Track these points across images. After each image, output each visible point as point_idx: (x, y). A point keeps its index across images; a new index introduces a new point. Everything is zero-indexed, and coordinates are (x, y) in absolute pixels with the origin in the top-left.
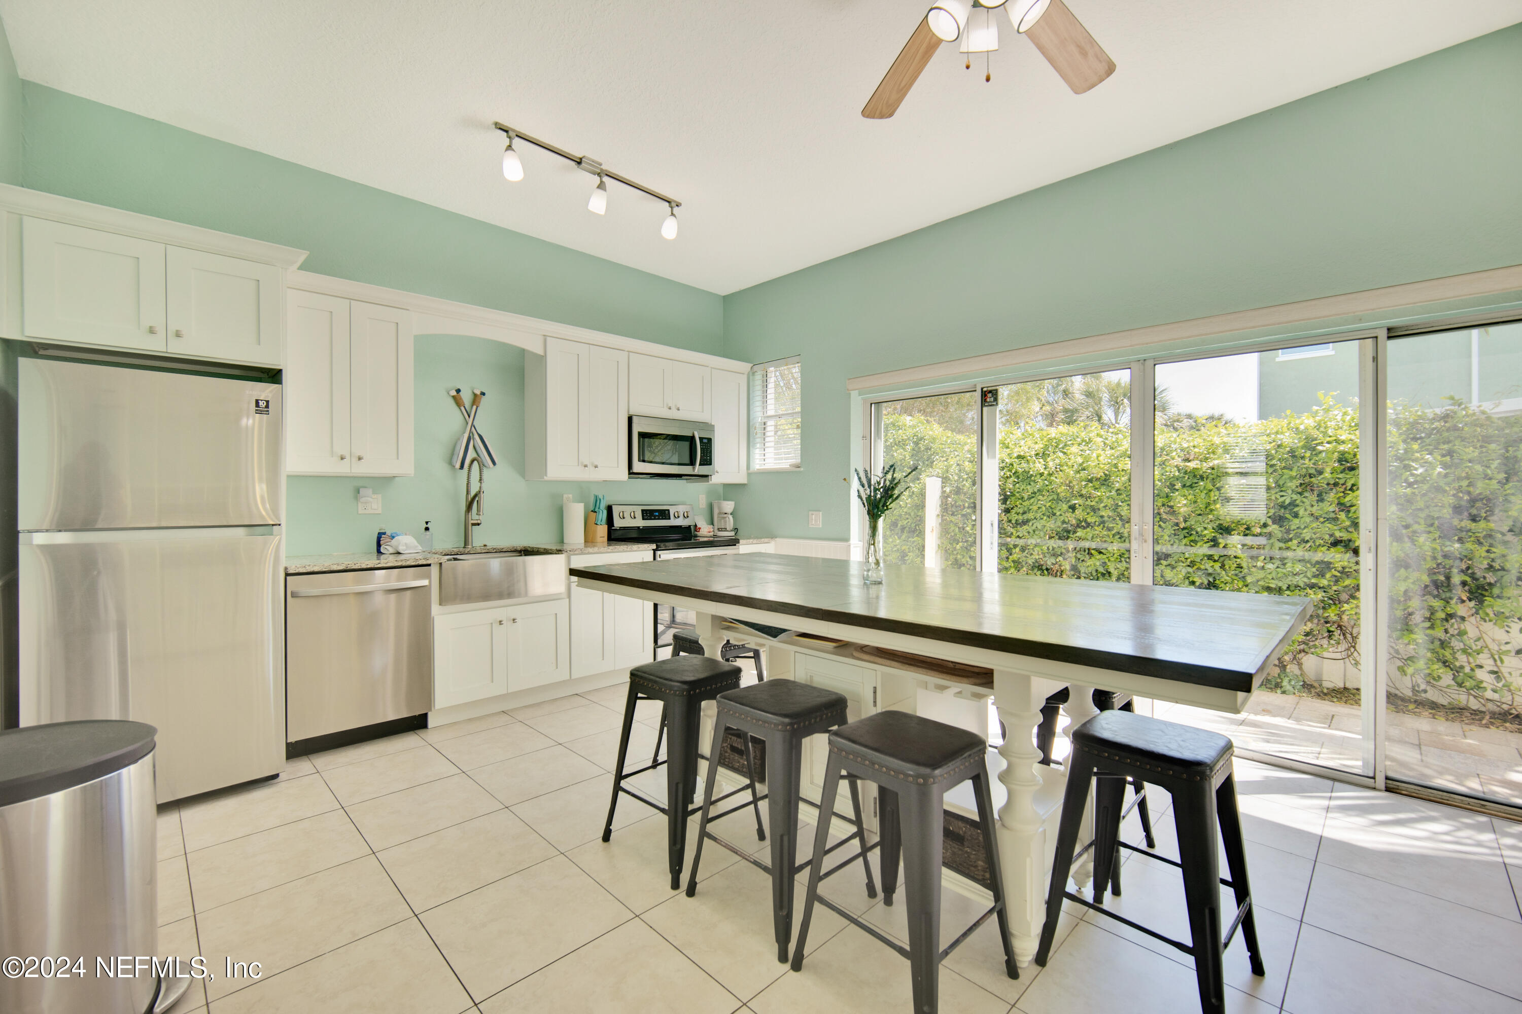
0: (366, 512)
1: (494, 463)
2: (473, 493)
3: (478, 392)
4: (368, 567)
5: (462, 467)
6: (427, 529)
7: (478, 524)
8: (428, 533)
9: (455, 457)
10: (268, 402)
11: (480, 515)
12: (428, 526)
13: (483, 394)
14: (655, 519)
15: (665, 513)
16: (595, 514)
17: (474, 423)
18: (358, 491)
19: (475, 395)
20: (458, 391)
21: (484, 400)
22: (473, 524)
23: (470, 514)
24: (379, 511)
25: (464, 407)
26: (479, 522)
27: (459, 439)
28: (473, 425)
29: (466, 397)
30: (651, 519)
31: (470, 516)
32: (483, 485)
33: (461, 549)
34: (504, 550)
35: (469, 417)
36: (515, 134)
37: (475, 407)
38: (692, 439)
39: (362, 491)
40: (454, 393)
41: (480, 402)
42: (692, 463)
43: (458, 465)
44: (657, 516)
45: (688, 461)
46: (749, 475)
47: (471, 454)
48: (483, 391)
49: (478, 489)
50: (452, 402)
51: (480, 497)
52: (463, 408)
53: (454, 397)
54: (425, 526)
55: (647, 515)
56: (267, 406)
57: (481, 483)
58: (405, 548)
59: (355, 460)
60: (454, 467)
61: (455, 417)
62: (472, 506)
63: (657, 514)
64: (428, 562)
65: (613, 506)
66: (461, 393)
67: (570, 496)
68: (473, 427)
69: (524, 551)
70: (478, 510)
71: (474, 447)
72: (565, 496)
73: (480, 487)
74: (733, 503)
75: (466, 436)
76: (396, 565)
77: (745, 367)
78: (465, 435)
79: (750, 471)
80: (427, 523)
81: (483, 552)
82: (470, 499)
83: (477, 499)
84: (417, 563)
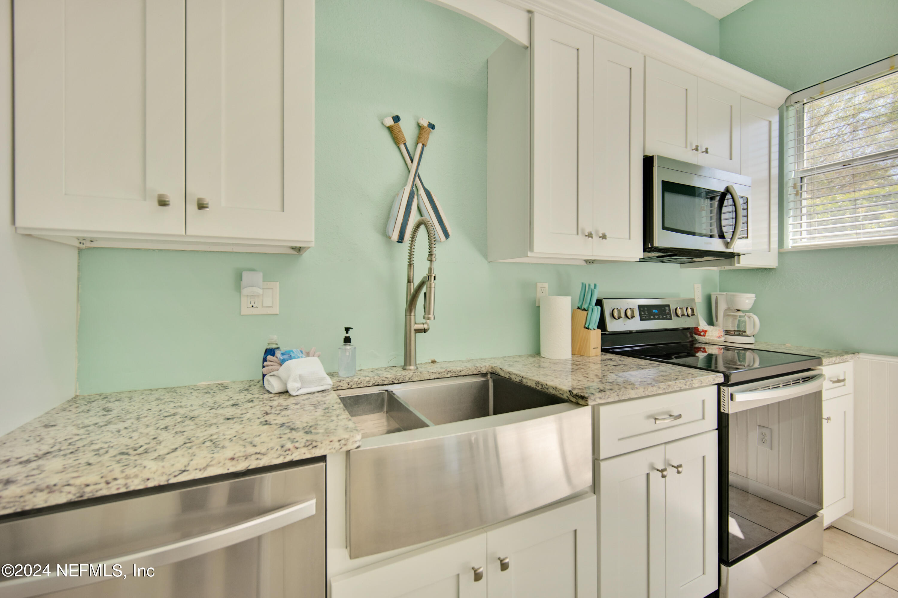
0: (254, 311)
1: (447, 235)
2: (417, 281)
3: (425, 123)
4: (150, 484)
5: (401, 239)
6: (347, 340)
7: (425, 331)
8: (348, 347)
9: (392, 222)
11: (429, 318)
12: (350, 334)
13: (432, 126)
14: (654, 319)
15: (665, 311)
16: (585, 313)
17: (419, 172)
18: (239, 277)
19: (420, 127)
20: (396, 119)
21: (434, 137)
22: (418, 331)
23: (413, 314)
24: (276, 310)
25: (405, 144)
26: (426, 327)
27: (398, 195)
28: (417, 175)
29: (408, 130)
30: (650, 319)
31: (413, 317)
32: (435, 265)
33: (400, 373)
34: (463, 373)
35: (412, 161)
37: (420, 146)
39: (246, 276)
40: (390, 122)
41: (427, 139)
43: (395, 236)
44: (656, 314)
46: (782, 254)
47: (414, 218)
48: (433, 123)
49: (425, 273)
50: (386, 136)
51: (430, 287)
52: (402, 147)
53: (389, 128)
54: (345, 334)
55: (645, 314)
57: (431, 261)
58: (299, 385)
59: (193, 208)
60: (390, 238)
61: (390, 160)
62: (416, 302)
63: (656, 311)
64: (317, 453)
65: (604, 300)
66: (400, 123)
67: (546, 285)
68: (417, 178)
69: (491, 373)
70: (427, 307)
71: (419, 208)
72: (539, 285)
73: (430, 270)
74: (753, 296)
75: (408, 189)
76: (232, 470)
77: (780, 96)
78: (406, 188)
79: (782, 250)
80: (347, 330)
81: (433, 377)
82: (412, 291)
83: (424, 290)
84: (288, 459)
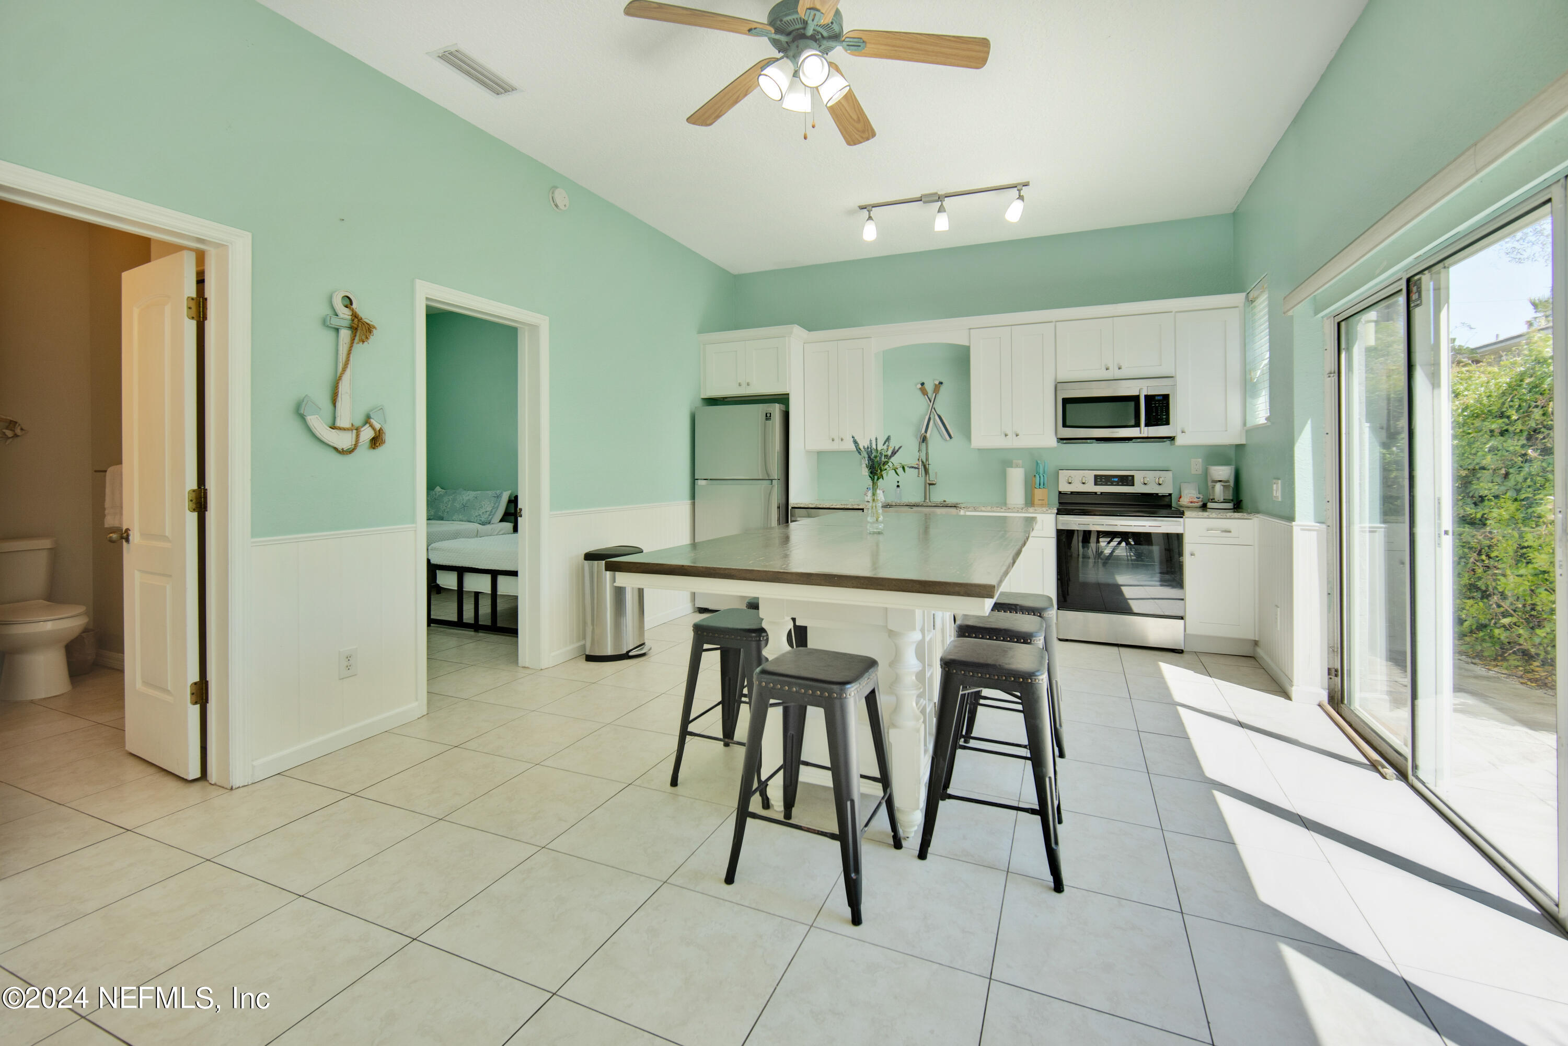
1: (950, 436)
3: (938, 383)
6: (898, 486)
8: (898, 490)
9: (919, 434)
10: (770, 414)
12: (899, 484)
13: (941, 383)
14: (1114, 485)
15: (1127, 479)
17: (934, 405)
19: (936, 385)
20: (923, 384)
21: (942, 388)
22: (930, 484)
23: (927, 476)
25: (927, 395)
26: (934, 483)
27: (922, 418)
28: (933, 407)
29: (929, 388)
30: (1106, 485)
31: (928, 478)
33: (922, 503)
34: (949, 505)
35: (930, 402)
36: (871, 207)
37: (935, 394)
38: (1136, 399)
40: (920, 386)
41: (939, 390)
42: (1137, 425)
44: (1115, 482)
45: (1133, 423)
48: (942, 381)
50: (919, 393)
53: (920, 389)
55: (1102, 481)
56: (770, 416)
59: (839, 441)
60: (919, 441)
61: (921, 404)
63: (1116, 480)
66: (925, 385)
67: (1020, 462)
68: (933, 409)
71: (934, 423)
72: (1015, 461)
74: (1228, 468)
75: (927, 417)
77: (1239, 298)
78: (927, 415)
80: (898, 482)
